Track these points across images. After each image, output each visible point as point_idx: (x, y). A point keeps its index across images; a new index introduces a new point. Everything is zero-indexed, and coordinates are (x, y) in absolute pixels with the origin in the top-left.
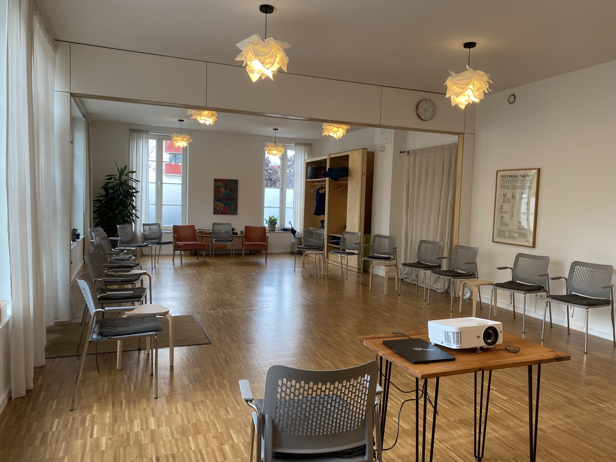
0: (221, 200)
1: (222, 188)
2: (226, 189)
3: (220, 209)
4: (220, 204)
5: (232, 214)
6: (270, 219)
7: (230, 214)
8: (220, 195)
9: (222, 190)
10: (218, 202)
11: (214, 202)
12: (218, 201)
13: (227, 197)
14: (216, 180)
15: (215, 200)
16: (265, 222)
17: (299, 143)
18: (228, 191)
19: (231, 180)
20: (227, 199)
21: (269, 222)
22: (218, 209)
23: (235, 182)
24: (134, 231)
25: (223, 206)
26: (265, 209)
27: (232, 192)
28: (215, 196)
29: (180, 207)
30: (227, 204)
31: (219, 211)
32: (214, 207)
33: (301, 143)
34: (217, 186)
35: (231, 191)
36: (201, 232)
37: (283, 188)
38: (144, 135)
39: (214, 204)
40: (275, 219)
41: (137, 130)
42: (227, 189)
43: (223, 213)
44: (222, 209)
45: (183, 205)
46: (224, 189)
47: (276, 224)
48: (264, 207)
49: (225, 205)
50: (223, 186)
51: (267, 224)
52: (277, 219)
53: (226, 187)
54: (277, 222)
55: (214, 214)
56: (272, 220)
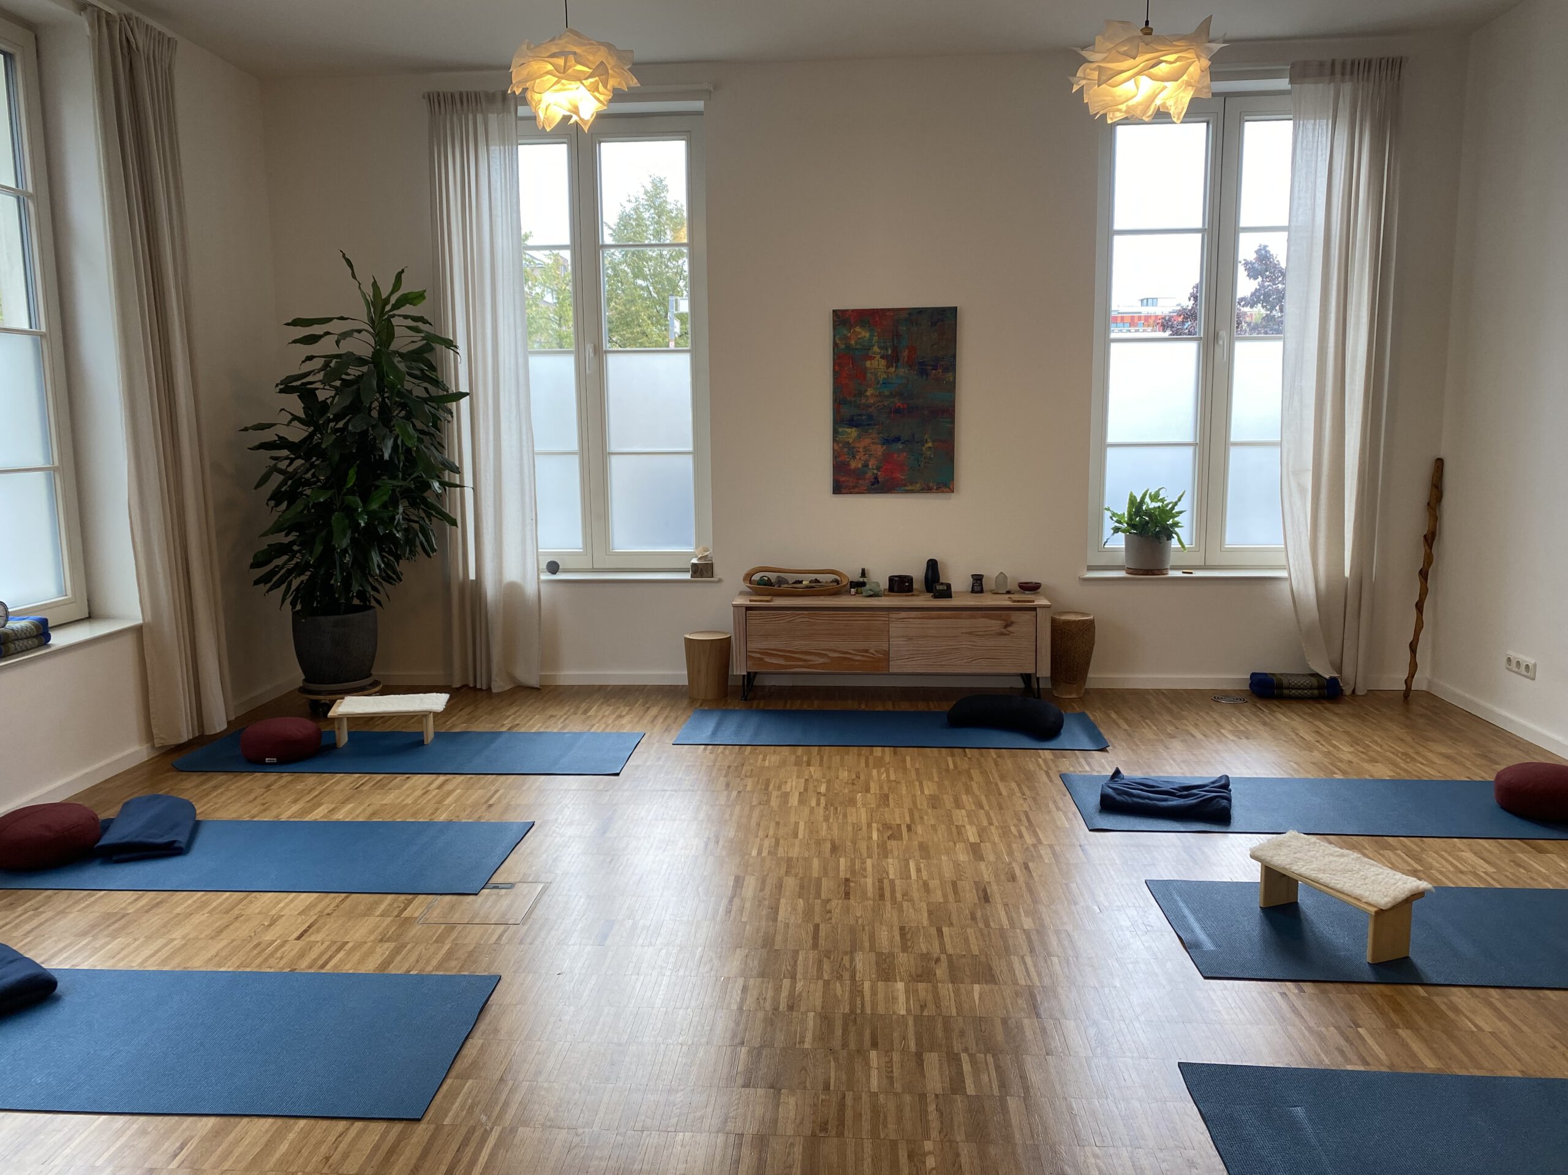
0: (870, 417)
1: (872, 358)
2: (893, 359)
3: (866, 465)
4: (867, 441)
5: (926, 489)
6: (1136, 507)
7: (918, 486)
8: (861, 393)
9: (876, 365)
10: (853, 432)
11: (835, 432)
12: (852, 423)
13: (897, 402)
14: (842, 319)
15: (839, 421)
16: (1109, 524)
17: (1321, 64)
18: (902, 371)
19: (920, 311)
20: (897, 411)
21: (1132, 525)
22: (854, 464)
23: (944, 321)
24: (472, 576)
25: (879, 450)
26: (1112, 456)
27: (923, 372)
28: (839, 402)
29: (689, 461)
30: (897, 439)
31: (859, 474)
32: (836, 456)
33: (1334, 63)
34: (848, 347)
35: (923, 368)
36: (769, 583)
37: (1216, 337)
39: (835, 440)
40: (1161, 510)
41: (461, 94)
42: (898, 361)
43: (881, 485)
44: (872, 463)
45: (696, 453)
46: (883, 362)
47: (1170, 537)
48: (1103, 445)
49: (887, 442)
50: (876, 349)
51: (1121, 536)
52: (1177, 509)
53: (895, 349)
54: (1176, 524)
55: (834, 493)
56: (1148, 513)
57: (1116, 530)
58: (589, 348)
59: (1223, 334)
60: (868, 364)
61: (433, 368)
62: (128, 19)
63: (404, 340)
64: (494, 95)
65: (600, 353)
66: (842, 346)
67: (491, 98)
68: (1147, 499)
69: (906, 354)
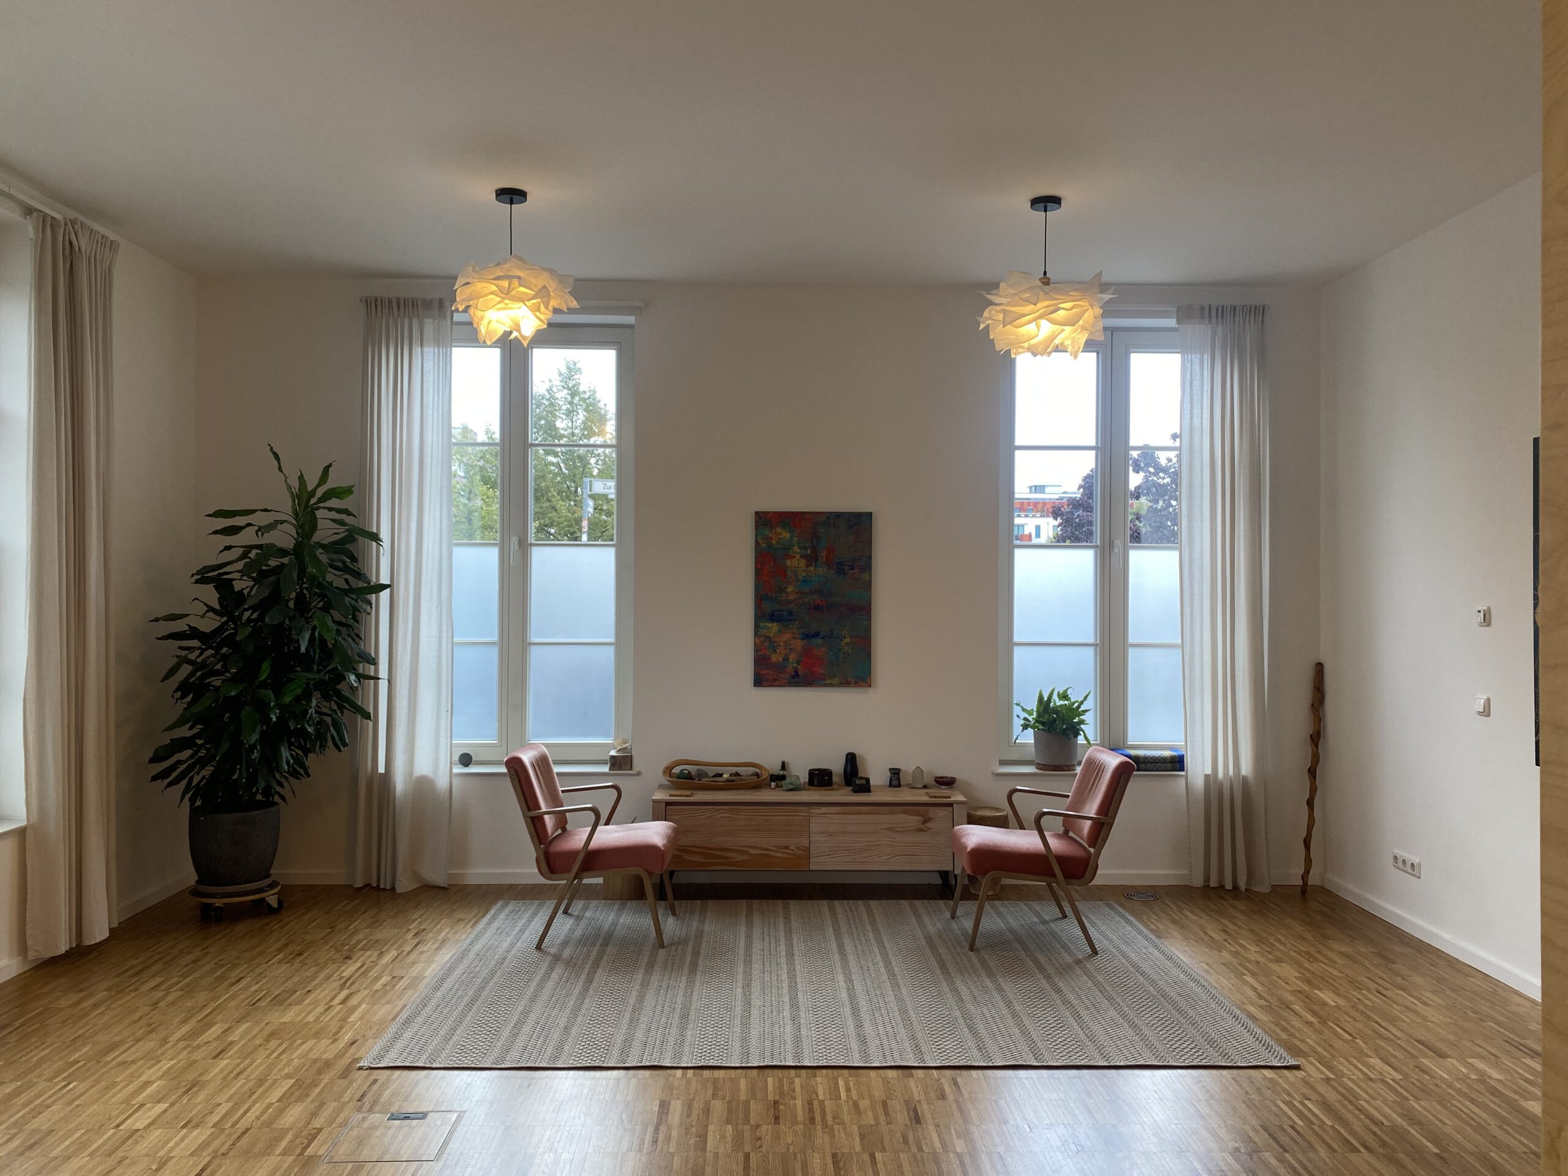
0: (790, 613)
1: (792, 557)
2: (812, 559)
3: (786, 659)
4: (787, 636)
5: (845, 683)
6: (1044, 705)
7: (836, 681)
8: (782, 590)
9: (796, 563)
10: (774, 627)
11: (757, 627)
12: (773, 617)
13: (817, 600)
14: (764, 520)
15: (760, 616)
16: (1016, 719)
17: (1201, 308)
18: (820, 570)
19: (838, 515)
20: (817, 608)
21: (1040, 722)
22: (774, 658)
23: (859, 525)
24: (381, 769)
25: (799, 644)
26: (1019, 655)
27: (841, 571)
28: (760, 598)
29: (610, 652)
30: (817, 635)
31: (780, 668)
32: (757, 649)
34: (770, 547)
35: (840, 569)
36: (689, 776)
37: (1111, 545)
38: (429, 322)
39: (756, 634)
40: (1069, 708)
41: (398, 299)
42: (817, 560)
43: (799, 680)
44: (792, 657)
45: (618, 644)
46: (803, 562)
47: (1077, 734)
48: (1010, 644)
49: (807, 637)
50: (796, 549)
51: (1030, 731)
52: (1083, 708)
53: (814, 549)
54: (1082, 722)
55: (755, 685)
56: (1055, 710)
57: (1025, 727)
58: (514, 540)
59: (1118, 543)
60: (789, 562)
61: (354, 559)
62: (73, 223)
63: (326, 531)
64: (431, 301)
65: (524, 547)
66: (764, 546)
67: (428, 304)
68: (1055, 697)
69: (824, 554)
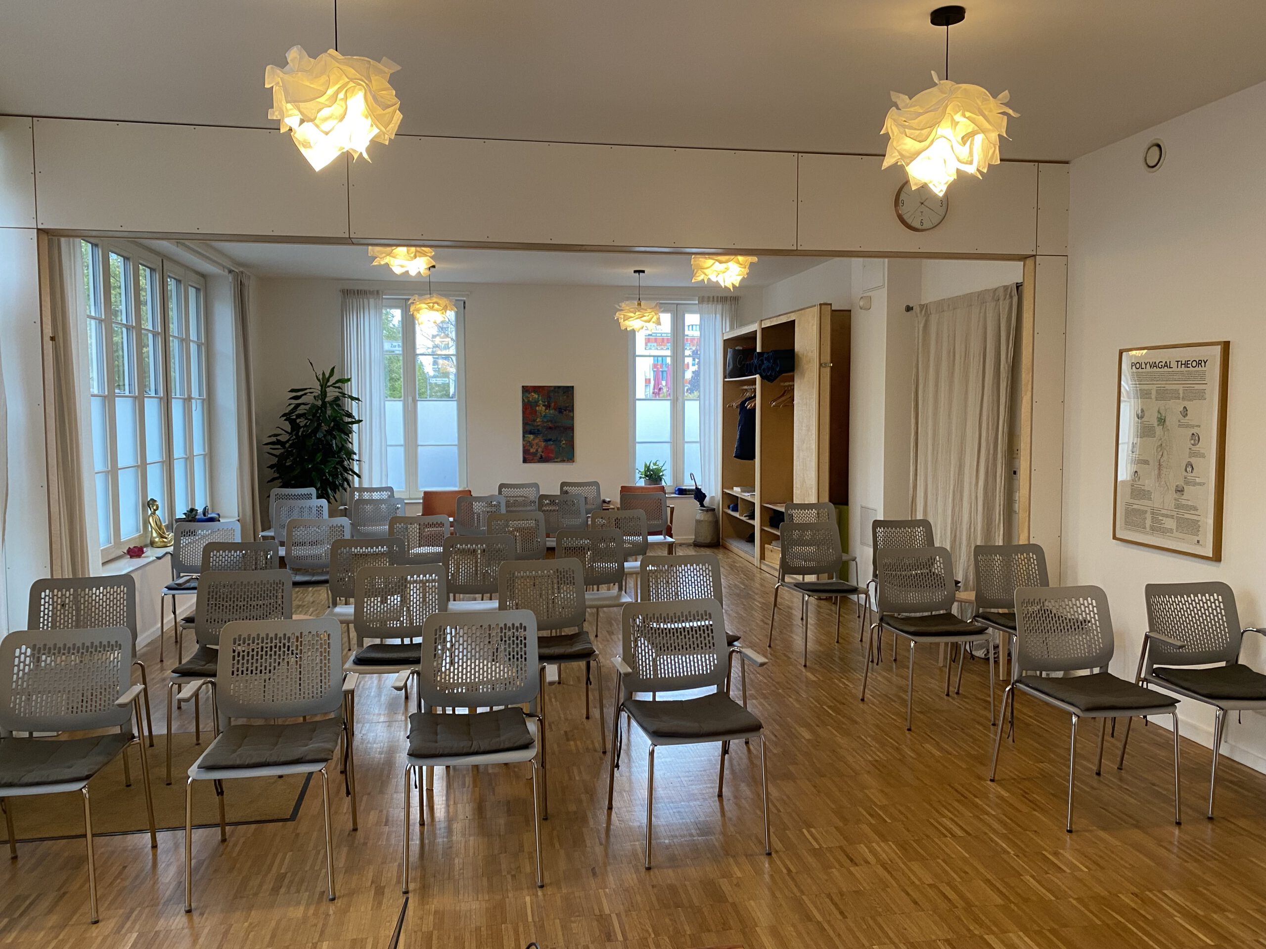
0: (538, 430)
1: (539, 406)
2: (548, 407)
3: (537, 451)
4: (537, 441)
5: (563, 461)
6: (648, 468)
7: (559, 460)
8: (535, 421)
9: (541, 408)
10: (532, 437)
11: (524, 436)
12: (531, 433)
13: (550, 424)
14: (526, 390)
15: (525, 433)
16: (638, 475)
17: (709, 297)
18: (552, 412)
19: (559, 387)
20: (550, 428)
21: (646, 476)
22: (532, 450)
23: (568, 391)
25: (543, 444)
26: (638, 447)
27: (560, 412)
28: (525, 424)
29: (455, 449)
30: (550, 440)
31: (535, 454)
32: (524, 447)
33: (713, 297)
34: (529, 401)
35: (560, 410)
37: (677, 399)
38: (372, 301)
39: (523, 440)
40: (657, 469)
41: (358, 291)
42: (550, 407)
43: (542, 460)
44: (540, 450)
45: (459, 446)
46: (544, 408)
47: (661, 480)
48: (634, 442)
49: (546, 441)
50: (540, 402)
51: (643, 480)
52: (663, 469)
53: (549, 402)
54: (663, 475)
55: (524, 462)
56: (652, 470)
57: (641, 478)
58: (410, 399)
59: (680, 398)
60: (537, 408)
61: (342, 408)
64: (373, 291)
65: (415, 401)
66: (526, 401)
67: (371, 293)
68: (652, 465)
69: (553, 404)
